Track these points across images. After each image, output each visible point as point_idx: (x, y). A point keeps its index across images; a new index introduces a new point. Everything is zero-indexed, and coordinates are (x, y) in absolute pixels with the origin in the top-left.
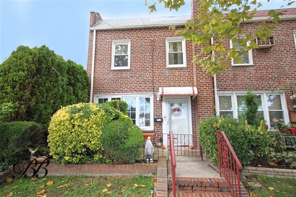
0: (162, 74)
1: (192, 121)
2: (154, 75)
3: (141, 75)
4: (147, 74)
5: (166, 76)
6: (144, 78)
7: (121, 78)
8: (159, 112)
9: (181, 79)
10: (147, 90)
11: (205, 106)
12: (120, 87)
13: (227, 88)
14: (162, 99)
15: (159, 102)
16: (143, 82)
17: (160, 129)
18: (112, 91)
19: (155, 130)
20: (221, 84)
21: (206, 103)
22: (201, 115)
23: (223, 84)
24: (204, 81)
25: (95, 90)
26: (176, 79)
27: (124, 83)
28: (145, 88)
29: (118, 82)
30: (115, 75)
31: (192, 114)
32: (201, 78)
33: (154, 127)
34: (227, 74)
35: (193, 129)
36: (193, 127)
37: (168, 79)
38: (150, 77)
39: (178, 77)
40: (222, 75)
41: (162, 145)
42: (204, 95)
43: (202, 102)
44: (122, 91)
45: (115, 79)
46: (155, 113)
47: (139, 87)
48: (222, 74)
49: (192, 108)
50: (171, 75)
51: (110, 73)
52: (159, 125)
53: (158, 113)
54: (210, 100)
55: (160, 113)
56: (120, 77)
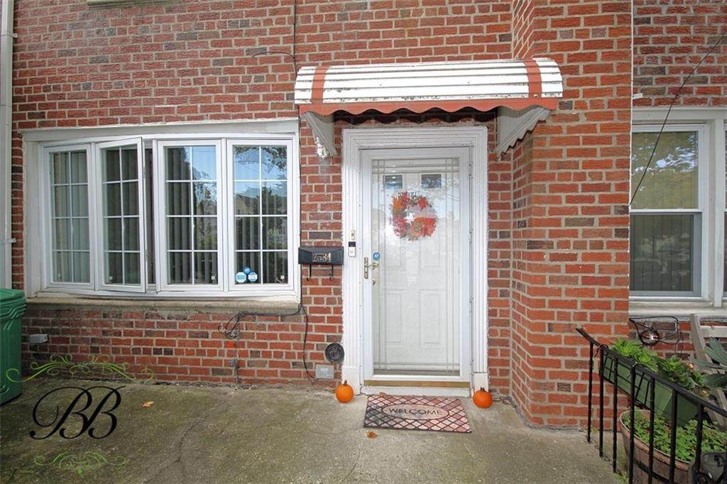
0: (343, 17)
1: (490, 264)
2: (300, 24)
3: (234, 24)
4: (268, 22)
5: (364, 26)
6: (253, 43)
7: (141, 45)
8: (327, 218)
9: (440, 41)
10: (264, 107)
11: (574, 188)
12: (135, 93)
13: (689, 91)
14: (339, 151)
15: (326, 165)
16: (246, 61)
17: (330, 301)
18: (100, 113)
19: (308, 306)
20: (660, 64)
21: (586, 166)
22: (547, 238)
23: (667, 66)
24: (581, 34)
25: (22, 108)
26: (414, 43)
27: (153, 71)
28: (257, 97)
29: (127, 68)
30: (112, 33)
31: (491, 225)
32: (565, 15)
33: (303, 292)
34: (692, 13)
35: (490, 303)
36: (490, 293)
37: (372, 44)
38: (281, 37)
39: (426, 32)
40: (664, 14)
41: (338, 375)
42: (576, 118)
43: (561, 165)
44: (147, 111)
45: (109, 51)
46: (308, 221)
47: (230, 89)
48: (664, 8)
49: (491, 197)
50: (389, 25)
51: (89, 22)
52: (324, 282)
53: (319, 223)
54: (605, 152)
55: (333, 221)
56: (136, 40)
